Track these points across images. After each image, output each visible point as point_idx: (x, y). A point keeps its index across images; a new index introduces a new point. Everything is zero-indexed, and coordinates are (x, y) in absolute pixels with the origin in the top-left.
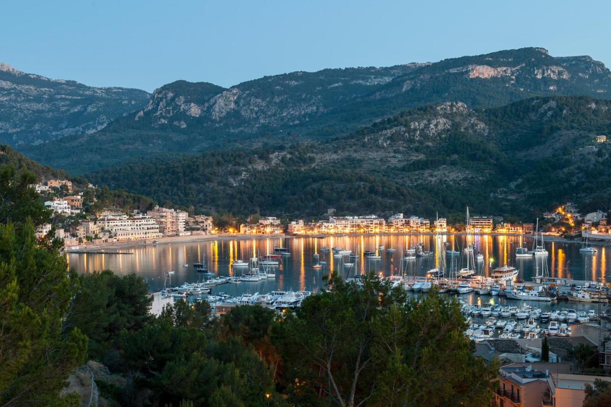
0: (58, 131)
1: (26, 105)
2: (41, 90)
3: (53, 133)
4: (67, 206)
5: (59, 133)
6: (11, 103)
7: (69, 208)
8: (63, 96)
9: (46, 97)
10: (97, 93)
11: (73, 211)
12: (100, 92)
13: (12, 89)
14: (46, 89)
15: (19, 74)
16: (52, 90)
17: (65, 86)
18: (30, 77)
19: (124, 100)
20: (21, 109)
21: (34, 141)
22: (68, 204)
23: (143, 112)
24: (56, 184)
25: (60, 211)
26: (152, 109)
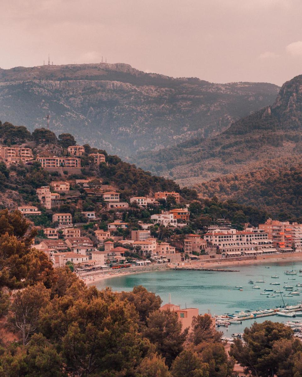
0: (180, 135)
1: (146, 108)
2: (161, 91)
3: (175, 137)
4: (173, 220)
5: (180, 137)
6: (131, 107)
7: (175, 222)
8: (185, 96)
9: (167, 97)
10: (221, 89)
11: (180, 225)
12: (224, 89)
13: (133, 91)
14: (166, 88)
15: (139, 74)
16: (173, 90)
17: (186, 84)
18: (150, 76)
19: (251, 96)
20: (141, 112)
21: (155, 147)
22: (175, 217)
23: (271, 109)
24: (164, 196)
25: (166, 225)
26: (281, 106)
